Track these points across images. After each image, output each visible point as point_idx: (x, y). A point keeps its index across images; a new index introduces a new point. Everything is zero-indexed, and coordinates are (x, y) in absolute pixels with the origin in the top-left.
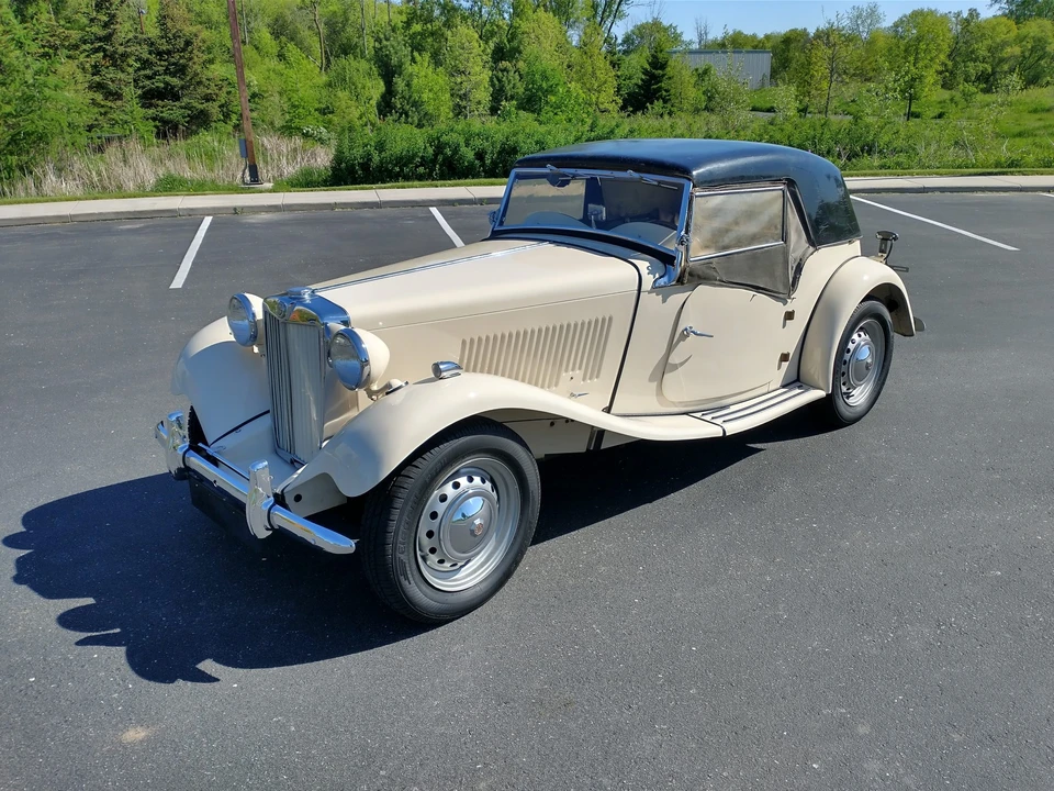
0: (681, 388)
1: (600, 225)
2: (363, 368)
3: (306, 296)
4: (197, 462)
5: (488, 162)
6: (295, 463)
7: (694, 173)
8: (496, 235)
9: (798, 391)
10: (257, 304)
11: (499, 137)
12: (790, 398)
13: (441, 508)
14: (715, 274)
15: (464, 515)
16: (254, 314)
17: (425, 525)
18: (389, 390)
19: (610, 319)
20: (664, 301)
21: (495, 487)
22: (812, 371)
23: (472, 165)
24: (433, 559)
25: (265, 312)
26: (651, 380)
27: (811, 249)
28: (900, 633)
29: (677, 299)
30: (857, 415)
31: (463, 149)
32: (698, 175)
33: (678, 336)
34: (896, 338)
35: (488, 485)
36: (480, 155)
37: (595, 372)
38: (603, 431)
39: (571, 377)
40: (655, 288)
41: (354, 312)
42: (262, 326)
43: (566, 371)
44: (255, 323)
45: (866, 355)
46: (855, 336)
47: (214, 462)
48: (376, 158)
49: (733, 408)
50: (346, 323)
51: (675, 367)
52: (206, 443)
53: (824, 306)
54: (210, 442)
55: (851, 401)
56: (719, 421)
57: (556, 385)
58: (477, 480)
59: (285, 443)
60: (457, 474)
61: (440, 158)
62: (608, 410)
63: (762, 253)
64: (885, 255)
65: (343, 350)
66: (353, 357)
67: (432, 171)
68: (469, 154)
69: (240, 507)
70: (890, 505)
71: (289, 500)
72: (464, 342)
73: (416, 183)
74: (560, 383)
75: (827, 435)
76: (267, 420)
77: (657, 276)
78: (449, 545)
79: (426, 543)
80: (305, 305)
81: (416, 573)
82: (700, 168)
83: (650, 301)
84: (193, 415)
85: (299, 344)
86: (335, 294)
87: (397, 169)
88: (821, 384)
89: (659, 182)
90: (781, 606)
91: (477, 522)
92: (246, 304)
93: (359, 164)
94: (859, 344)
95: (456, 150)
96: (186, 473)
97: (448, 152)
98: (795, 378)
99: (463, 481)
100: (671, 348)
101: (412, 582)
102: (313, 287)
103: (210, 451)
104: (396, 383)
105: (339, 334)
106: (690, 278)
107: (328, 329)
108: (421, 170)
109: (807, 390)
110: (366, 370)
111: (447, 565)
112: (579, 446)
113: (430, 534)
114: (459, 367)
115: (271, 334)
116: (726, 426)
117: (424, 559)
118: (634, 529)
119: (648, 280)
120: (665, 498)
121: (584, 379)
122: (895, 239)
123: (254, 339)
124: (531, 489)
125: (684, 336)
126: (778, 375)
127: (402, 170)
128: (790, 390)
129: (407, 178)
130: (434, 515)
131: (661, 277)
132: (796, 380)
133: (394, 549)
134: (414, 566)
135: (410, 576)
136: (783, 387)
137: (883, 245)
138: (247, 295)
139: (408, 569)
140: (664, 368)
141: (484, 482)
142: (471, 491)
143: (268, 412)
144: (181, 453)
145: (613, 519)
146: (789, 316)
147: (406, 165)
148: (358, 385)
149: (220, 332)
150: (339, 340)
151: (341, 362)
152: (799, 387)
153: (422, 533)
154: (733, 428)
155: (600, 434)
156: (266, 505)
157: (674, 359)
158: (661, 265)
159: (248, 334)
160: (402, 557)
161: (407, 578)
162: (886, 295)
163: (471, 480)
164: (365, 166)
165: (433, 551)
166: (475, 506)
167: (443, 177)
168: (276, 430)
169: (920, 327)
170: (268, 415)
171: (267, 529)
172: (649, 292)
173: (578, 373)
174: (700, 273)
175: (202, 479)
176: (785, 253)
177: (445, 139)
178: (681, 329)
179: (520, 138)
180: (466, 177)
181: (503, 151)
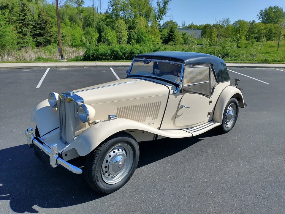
0: (180, 122)
1: (158, 75)
2: (87, 116)
3: (71, 94)
4: (36, 143)
5: (126, 56)
6: (66, 143)
7: (185, 61)
8: (128, 77)
9: (213, 123)
10: (57, 95)
11: (129, 50)
12: (211, 125)
13: (109, 159)
14: (190, 90)
15: (116, 161)
16: (56, 99)
17: (104, 164)
18: (95, 123)
19: (161, 102)
20: (176, 97)
21: (126, 152)
22: (217, 117)
23: (122, 57)
24: (107, 174)
25: (59, 98)
26: (172, 120)
27: (217, 83)
28: (245, 198)
29: (179, 97)
30: (229, 130)
31: (119, 52)
32: (186, 62)
33: (179, 107)
34: (240, 108)
35: (124, 152)
36: (124, 54)
37: (156, 117)
38: (158, 135)
39: (149, 119)
40: (173, 94)
41: (85, 99)
42: (58, 102)
43: (148, 117)
44: (56, 101)
45: (231, 113)
46: (229, 108)
47: (42, 143)
48: (96, 54)
49: (195, 128)
50: (83, 102)
51: (179, 116)
52: (40, 137)
53: (220, 99)
54: (41, 136)
55: (227, 126)
56: (191, 132)
57: (145, 121)
58: (120, 150)
59: (63, 137)
60: (115, 149)
61: (113, 54)
62: (159, 129)
63: (204, 84)
64: (236, 85)
65: (81, 111)
66: (84, 113)
67: (111, 58)
68: (121, 54)
69: (48, 157)
70: (240, 157)
71: (63, 156)
72: (118, 108)
73: (107, 61)
74: (146, 120)
75: (221, 135)
76: (58, 130)
77: (174, 90)
78: (111, 170)
79: (105, 170)
80: (71, 97)
81: (101, 179)
82: (187, 60)
83: (172, 97)
84: (36, 127)
85: (68, 108)
86: (80, 94)
87: (102, 57)
88: (219, 121)
89: (175, 64)
90: (210, 189)
91: (120, 163)
92: (54, 95)
93: (91, 55)
94: (230, 110)
95: (117, 52)
96: (33, 145)
97: (115, 53)
98: (212, 119)
99: (116, 151)
100: (178, 110)
101: (100, 182)
102: (74, 91)
103: (41, 139)
104: (97, 121)
105: (80, 106)
106: (183, 91)
107: (77, 104)
108: (108, 57)
109: (215, 123)
110: (88, 117)
111: (111, 176)
112: (151, 139)
113: (106, 167)
114: (116, 117)
115: (60, 105)
116: (193, 133)
117: (104, 174)
118: (166, 164)
119: (172, 92)
120: (175, 154)
121: (153, 119)
122: (239, 81)
123: (56, 106)
124: (137, 153)
125: (181, 108)
126: (207, 118)
127: (103, 57)
128: (211, 123)
129: (104, 59)
130: (107, 161)
131: (175, 91)
132: (212, 120)
133: (95, 172)
134: (101, 177)
135: (99, 180)
136: (209, 122)
137: (236, 82)
138: (54, 93)
139: (99, 178)
140: (175, 116)
141: (122, 151)
142: (119, 154)
143: (59, 127)
144: (32, 140)
145: (160, 160)
146: (211, 102)
148: (85, 121)
149: (46, 103)
150: (80, 108)
151: (81, 114)
152: (213, 122)
153: (103, 167)
154: (195, 134)
155: (157, 136)
156: (56, 157)
157: (178, 114)
158: (175, 87)
159: (53, 105)
160: (97, 174)
161: (98, 181)
162: (237, 97)
163: (119, 150)
164: (93, 56)
165: (106, 172)
166: (120, 158)
167: (114, 59)
168: (61, 133)
169: (246, 106)
170: (59, 128)
171: (56, 165)
172: (172, 95)
173: (151, 118)
174: (186, 90)
175: (37, 148)
176: (210, 84)
177: (114, 49)
178: (180, 105)
179: (135, 50)
180: (120, 60)
181: (130, 53)
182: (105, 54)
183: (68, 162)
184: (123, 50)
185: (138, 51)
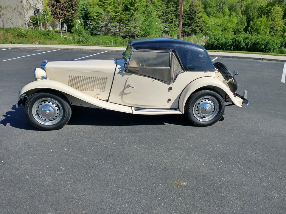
0: (128, 100)
5: (249, 47)
11: (254, 40)
12: (167, 111)
14: (138, 72)
17: (35, 108)
19: (107, 78)
20: (122, 76)
23: (243, 47)
24: (40, 116)
26: (120, 95)
27: (183, 71)
29: (126, 77)
31: (242, 42)
36: (247, 45)
37: (103, 90)
39: (96, 90)
40: (119, 73)
43: (95, 88)
46: (203, 100)
48: (216, 43)
51: (126, 94)
56: (134, 110)
58: (51, 103)
60: (45, 101)
61: (234, 44)
62: (107, 101)
67: (231, 48)
68: (243, 44)
72: (70, 76)
74: (94, 91)
77: (121, 70)
83: (118, 76)
87: (221, 47)
91: (47, 111)
93: (211, 44)
94: (204, 103)
95: (239, 42)
97: (237, 43)
100: (124, 89)
106: (130, 72)
108: (228, 47)
109: (175, 111)
113: (38, 111)
116: (135, 112)
119: (118, 71)
121: (100, 91)
125: (128, 87)
126: (168, 105)
127: (222, 47)
128: (172, 109)
129: (223, 50)
130: (39, 107)
140: (122, 94)
141: (53, 104)
146: (170, 89)
147: (224, 46)
157: (126, 91)
163: (49, 103)
164: (212, 45)
167: (234, 50)
174: (132, 71)
176: (169, 71)
177: (237, 39)
178: (127, 85)
179: (260, 41)
180: (241, 51)
181: (254, 44)
182: (226, 44)
184: (247, 40)
185: (264, 42)
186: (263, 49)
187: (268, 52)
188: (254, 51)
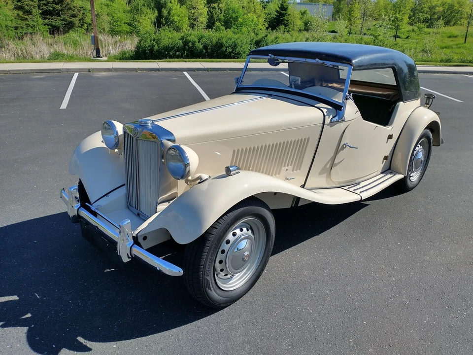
0: (338, 176)
1: (297, 87)
2: (186, 167)
3: (149, 125)
5: (209, 51)
6: (142, 218)
7: (353, 61)
9: (390, 176)
10: (119, 127)
12: (388, 179)
13: (226, 247)
15: (238, 249)
16: (117, 132)
17: (220, 257)
18: (201, 181)
19: (309, 139)
21: (253, 232)
22: (397, 163)
23: (201, 52)
24: (223, 274)
25: (124, 132)
30: (414, 185)
32: (356, 62)
33: (340, 148)
34: (433, 148)
35: (250, 231)
36: (205, 47)
37: (299, 167)
38: (300, 198)
39: (287, 170)
40: (331, 123)
41: (177, 135)
42: (121, 139)
43: (284, 166)
44: (118, 138)
45: (421, 156)
46: (417, 148)
47: (95, 214)
49: (362, 184)
50: (173, 141)
52: (90, 203)
53: (407, 129)
55: (411, 178)
56: (358, 192)
57: (279, 174)
58: (245, 229)
59: (133, 201)
60: (235, 229)
61: (187, 48)
62: (303, 186)
64: (428, 106)
65: (173, 157)
66: (179, 161)
67: (183, 54)
68: (200, 47)
70: (442, 235)
71: (140, 240)
72: (234, 151)
74: (281, 174)
76: (123, 190)
78: (230, 264)
79: (218, 266)
80: (149, 130)
81: (214, 284)
82: (356, 59)
83: (328, 129)
84: (80, 183)
86: (165, 124)
87: (167, 53)
88: (402, 171)
89: (333, 66)
90: (404, 296)
91: (246, 253)
92: (112, 127)
94: (418, 151)
98: (388, 168)
99: (238, 231)
100: (337, 153)
101: (212, 290)
102: (152, 118)
103: (93, 208)
104: (205, 176)
105: (170, 148)
107: (162, 144)
108: (178, 53)
109: (395, 175)
110: (188, 169)
111: (229, 276)
112: (287, 205)
113: (221, 262)
114: (238, 168)
115: (129, 143)
116: (361, 194)
117: (217, 275)
118: (317, 249)
121: (293, 171)
122: (434, 98)
123: (117, 145)
124: (271, 232)
125: (343, 148)
126: (380, 166)
128: (387, 174)
129: (171, 57)
130: (223, 252)
131: (333, 117)
132: (389, 169)
133: (204, 274)
134: (213, 281)
135: (211, 287)
136: (382, 173)
137: (429, 101)
138: (113, 121)
139: (210, 283)
140: (332, 164)
141: (248, 230)
142: (243, 237)
143: (124, 185)
144: (76, 209)
145: (305, 242)
146: (390, 137)
147: (170, 51)
148: (182, 178)
149: (96, 141)
150: (172, 152)
151: (173, 164)
152: (391, 173)
153: (217, 262)
154: (365, 195)
155: (298, 199)
156: (129, 244)
157: (338, 158)
158: (334, 110)
159: (114, 143)
160: (207, 277)
161: (210, 289)
162: (433, 127)
163: (241, 230)
165: (222, 270)
166: (244, 244)
167: (188, 57)
168: (128, 196)
169: (443, 142)
170: (124, 187)
171: (129, 258)
172: (328, 125)
173: (290, 167)
175: (88, 223)
178: (342, 144)
180: (199, 58)
181: (217, 45)
182: (172, 48)
183: (149, 250)
184: (204, 40)
185: (230, 43)
186: (230, 53)
187: (238, 58)
188: (218, 57)
